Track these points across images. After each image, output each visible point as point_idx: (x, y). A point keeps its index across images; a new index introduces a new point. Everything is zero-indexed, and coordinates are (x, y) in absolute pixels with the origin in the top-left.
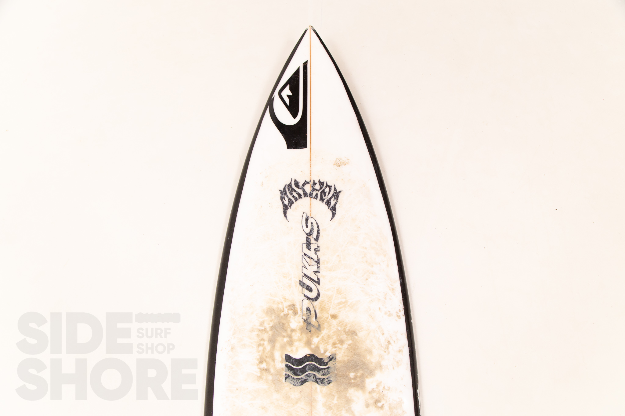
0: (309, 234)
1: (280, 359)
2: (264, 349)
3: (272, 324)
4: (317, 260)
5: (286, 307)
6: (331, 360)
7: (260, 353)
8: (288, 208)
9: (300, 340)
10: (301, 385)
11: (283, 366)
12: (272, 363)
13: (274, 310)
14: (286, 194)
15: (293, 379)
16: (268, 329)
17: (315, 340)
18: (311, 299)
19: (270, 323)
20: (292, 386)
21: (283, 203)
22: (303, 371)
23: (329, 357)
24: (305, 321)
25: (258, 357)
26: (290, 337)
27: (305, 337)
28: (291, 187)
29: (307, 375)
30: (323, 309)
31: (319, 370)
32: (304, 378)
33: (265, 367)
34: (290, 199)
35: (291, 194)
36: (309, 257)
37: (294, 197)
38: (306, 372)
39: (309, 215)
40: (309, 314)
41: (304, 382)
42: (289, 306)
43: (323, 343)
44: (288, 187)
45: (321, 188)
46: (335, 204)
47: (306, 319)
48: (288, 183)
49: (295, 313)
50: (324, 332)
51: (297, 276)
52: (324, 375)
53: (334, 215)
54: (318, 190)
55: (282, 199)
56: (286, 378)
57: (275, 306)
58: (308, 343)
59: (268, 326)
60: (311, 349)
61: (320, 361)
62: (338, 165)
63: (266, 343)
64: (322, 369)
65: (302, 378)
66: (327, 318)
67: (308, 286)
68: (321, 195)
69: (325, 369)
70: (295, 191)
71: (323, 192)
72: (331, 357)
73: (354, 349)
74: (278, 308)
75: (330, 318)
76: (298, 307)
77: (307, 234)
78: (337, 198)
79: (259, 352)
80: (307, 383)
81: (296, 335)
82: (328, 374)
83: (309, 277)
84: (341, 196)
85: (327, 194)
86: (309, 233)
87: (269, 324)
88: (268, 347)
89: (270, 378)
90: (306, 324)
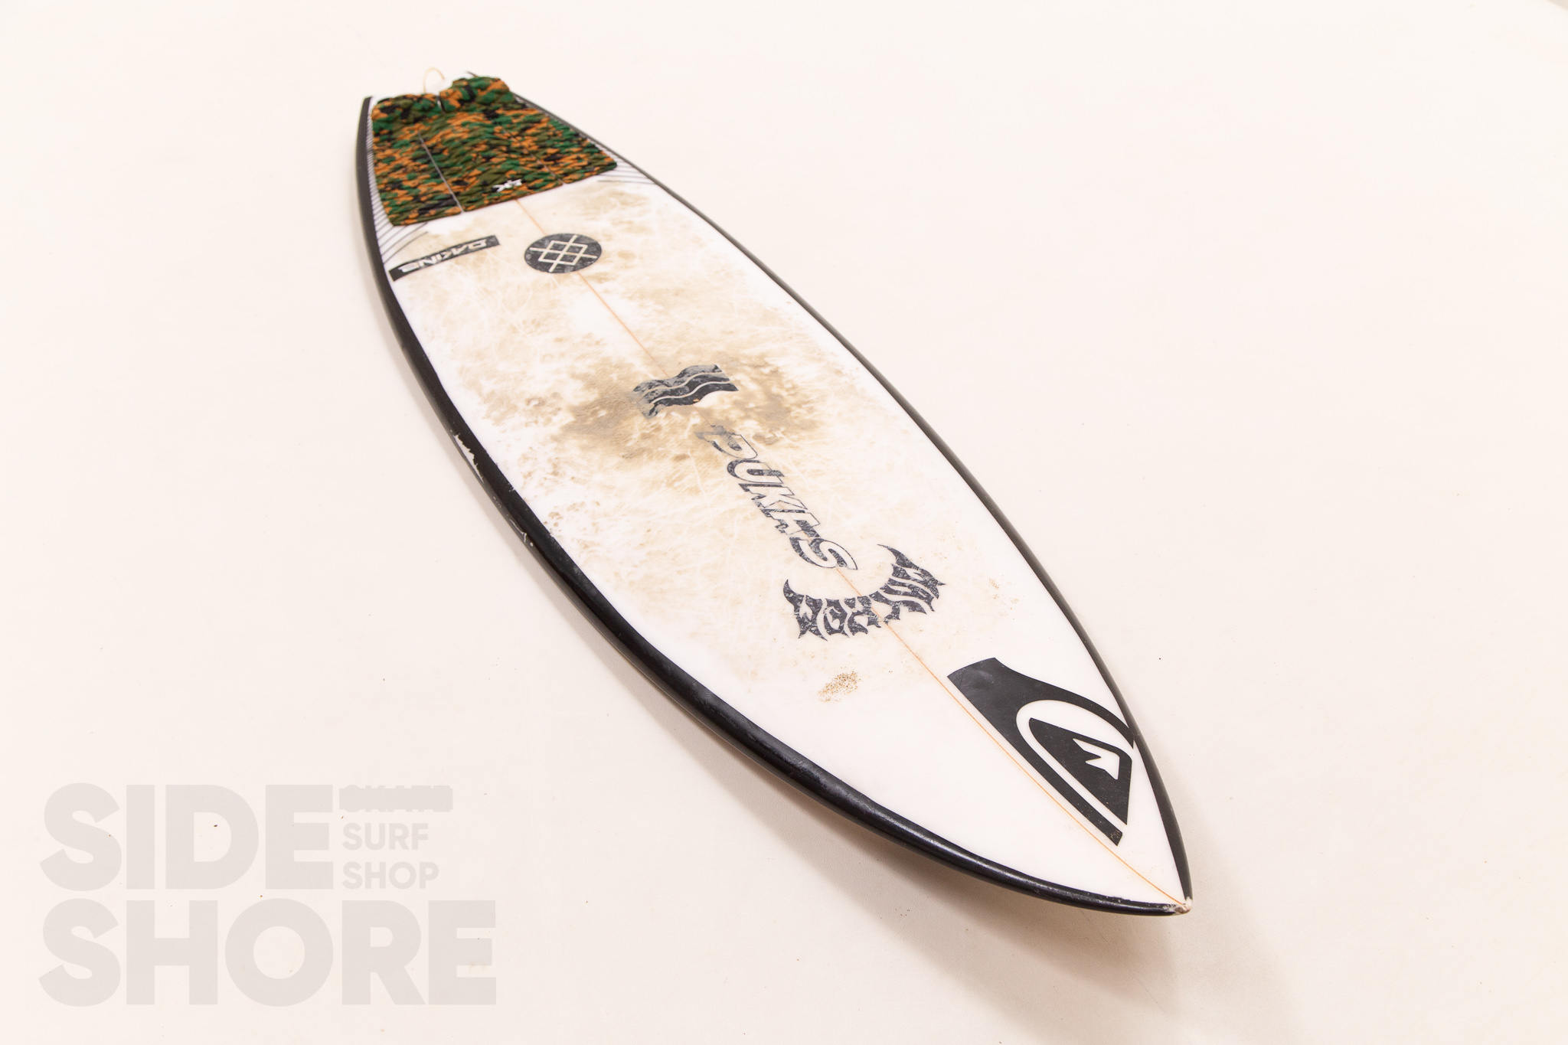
0: (817, 542)
1: (743, 383)
2: (781, 386)
3: (793, 414)
4: (771, 513)
5: (782, 438)
6: (652, 411)
7: (784, 380)
8: (898, 563)
9: (724, 411)
10: (685, 370)
11: (730, 378)
12: (753, 376)
13: (803, 429)
14: (925, 583)
15: (703, 371)
16: (794, 408)
17: (696, 420)
18: (741, 462)
19: (796, 415)
20: (700, 364)
21: (917, 568)
22: (692, 385)
23: (657, 413)
24: (734, 434)
25: (785, 376)
26: (746, 410)
27: (717, 416)
28: (921, 597)
29: (683, 382)
30: (710, 458)
31: (665, 393)
32: (684, 378)
33: (762, 370)
34: (908, 577)
35: (910, 587)
36: (790, 511)
37: (903, 585)
38: (686, 385)
39: (843, 569)
40: (731, 443)
41: (683, 374)
42: (777, 440)
43: (679, 422)
44: (929, 595)
45: (851, 621)
46: (797, 609)
47: (733, 436)
48: (934, 602)
49: (758, 437)
50: (686, 434)
51: (793, 479)
52: (654, 392)
53: (788, 591)
54: (854, 614)
55: (925, 573)
56: (716, 368)
57: (804, 434)
58: (706, 413)
59: (795, 411)
60: (696, 409)
61: (670, 403)
62: (844, 678)
63: (784, 394)
64: (661, 396)
65: (689, 376)
66: (692, 452)
67: (762, 474)
68: (841, 610)
69: (655, 398)
70: (906, 594)
71: (842, 616)
72: (654, 413)
73: (618, 440)
74: (797, 433)
75: (689, 453)
76: (759, 446)
77: (822, 541)
78: (801, 621)
79: (788, 381)
80: (677, 374)
81: (735, 414)
82: (647, 395)
83: (769, 486)
84: (796, 627)
85: (830, 618)
86: (819, 543)
87: (797, 413)
88: (775, 390)
89: (744, 362)
90: (728, 430)
